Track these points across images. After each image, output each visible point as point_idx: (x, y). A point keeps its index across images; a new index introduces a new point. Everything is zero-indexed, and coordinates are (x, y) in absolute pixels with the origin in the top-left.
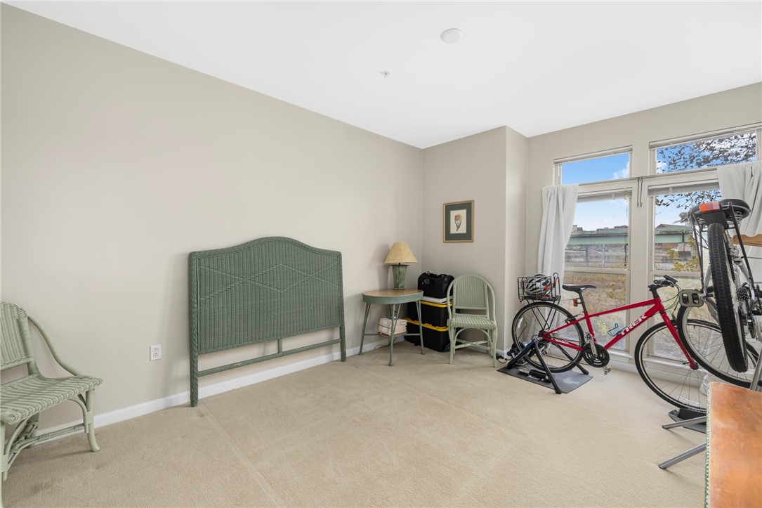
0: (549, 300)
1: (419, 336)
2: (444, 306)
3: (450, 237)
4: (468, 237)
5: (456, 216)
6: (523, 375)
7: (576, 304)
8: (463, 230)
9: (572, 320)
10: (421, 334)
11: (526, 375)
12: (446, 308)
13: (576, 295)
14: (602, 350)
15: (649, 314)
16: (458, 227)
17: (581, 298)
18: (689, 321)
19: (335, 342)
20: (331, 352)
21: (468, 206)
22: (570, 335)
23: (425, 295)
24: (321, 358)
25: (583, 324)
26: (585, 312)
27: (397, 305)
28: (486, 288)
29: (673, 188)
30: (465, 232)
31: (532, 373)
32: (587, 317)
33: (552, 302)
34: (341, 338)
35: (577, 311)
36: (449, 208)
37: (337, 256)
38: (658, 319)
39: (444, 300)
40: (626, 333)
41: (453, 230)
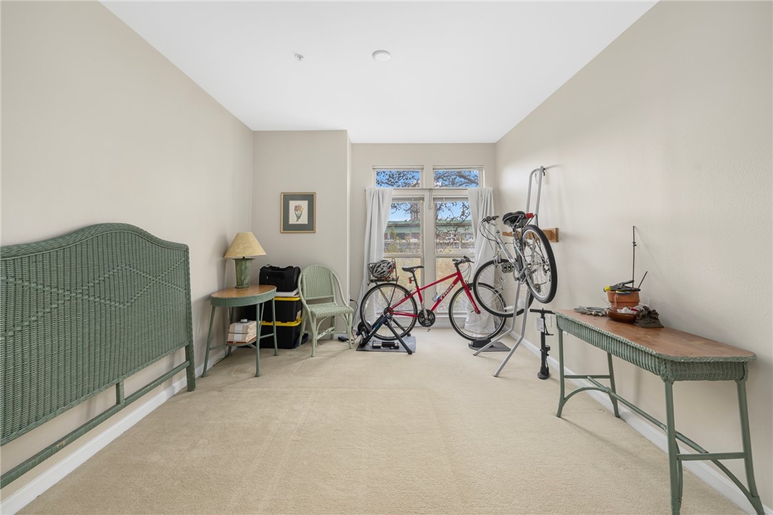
0: (393, 280)
1: (273, 336)
2: (298, 299)
3: (287, 227)
4: (309, 227)
5: (296, 207)
6: (376, 348)
7: (411, 281)
8: (304, 220)
9: (408, 295)
10: (274, 334)
11: (379, 347)
12: (300, 301)
13: (410, 275)
14: (430, 312)
15: (455, 283)
16: (299, 218)
17: (414, 276)
18: (479, 283)
19: (179, 368)
20: (170, 384)
21: (310, 198)
22: (408, 306)
23: (278, 291)
24: (161, 396)
25: (416, 297)
26: (417, 287)
27: (261, 304)
28: (332, 276)
29: (446, 198)
30: (306, 222)
31: (384, 345)
32: (418, 290)
33: (395, 282)
34: (187, 360)
35: (411, 287)
36: (287, 198)
37: (184, 250)
38: (459, 285)
39: (295, 292)
40: (443, 297)
41: (293, 220)
